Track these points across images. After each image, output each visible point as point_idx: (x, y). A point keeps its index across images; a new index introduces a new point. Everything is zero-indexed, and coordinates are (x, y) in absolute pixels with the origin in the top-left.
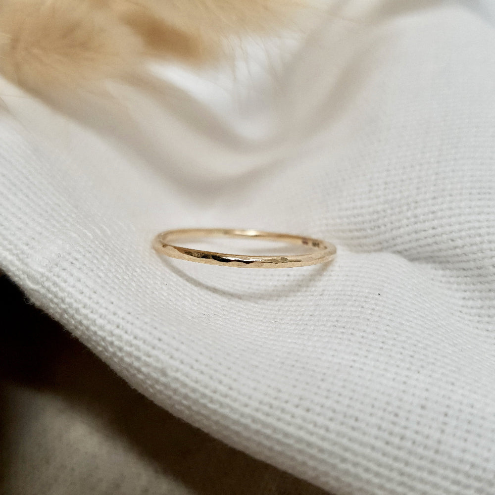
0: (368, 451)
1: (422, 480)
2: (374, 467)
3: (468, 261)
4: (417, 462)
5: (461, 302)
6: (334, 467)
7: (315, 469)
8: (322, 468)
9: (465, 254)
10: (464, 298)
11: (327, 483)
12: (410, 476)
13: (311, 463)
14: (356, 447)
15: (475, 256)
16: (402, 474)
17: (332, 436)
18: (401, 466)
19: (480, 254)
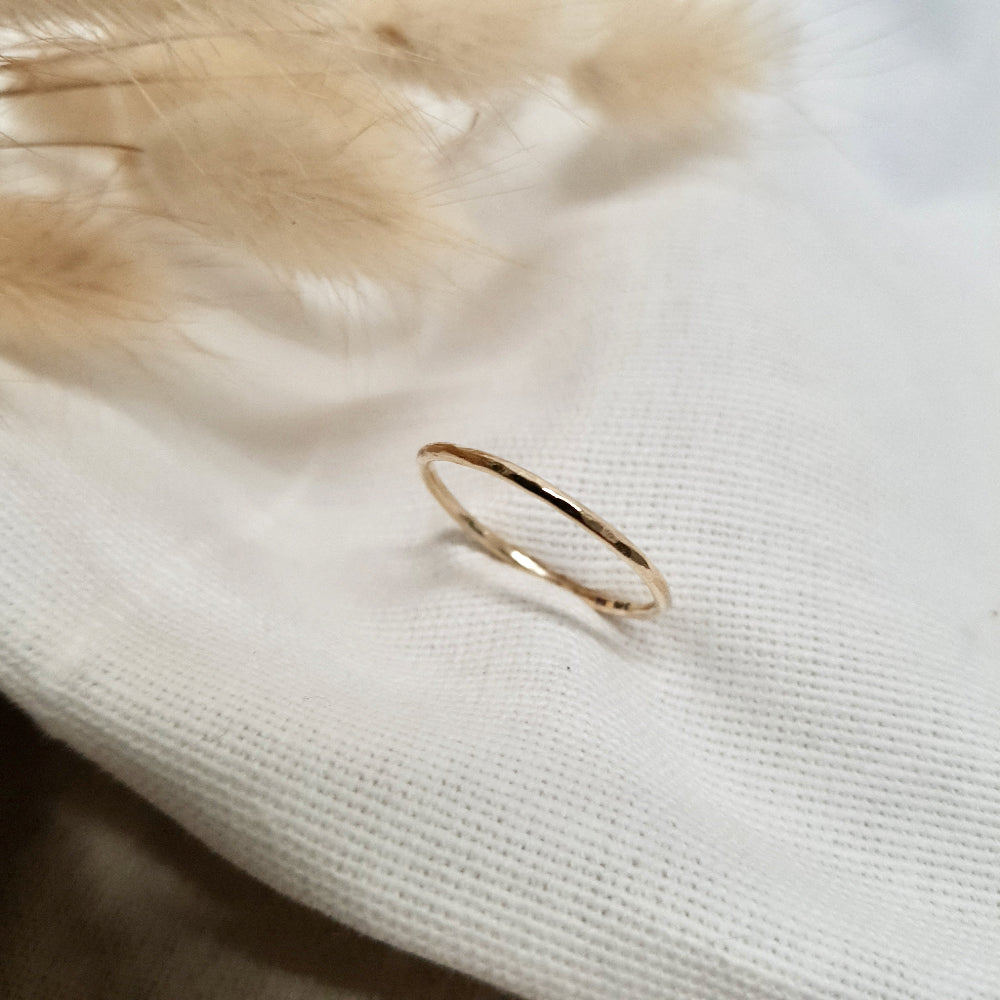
0: (558, 932)
1: (628, 969)
2: (565, 953)
3: (686, 630)
4: (621, 944)
5: (665, 687)
6: (513, 956)
7: (486, 961)
8: (497, 958)
9: (684, 620)
10: (668, 681)
11: (502, 977)
12: (611, 964)
13: (481, 951)
14: (541, 926)
15: (696, 627)
16: (600, 960)
17: (511, 913)
18: (602, 950)
19: (703, 627)
